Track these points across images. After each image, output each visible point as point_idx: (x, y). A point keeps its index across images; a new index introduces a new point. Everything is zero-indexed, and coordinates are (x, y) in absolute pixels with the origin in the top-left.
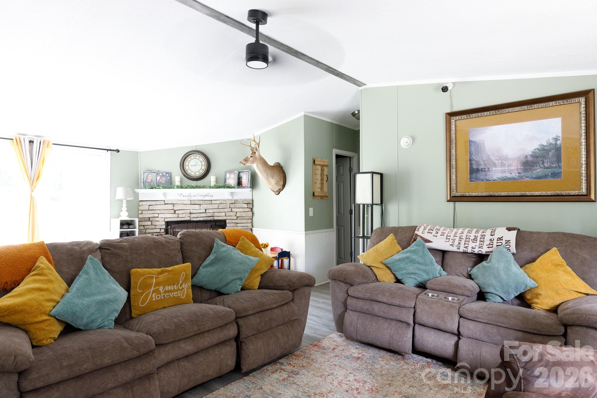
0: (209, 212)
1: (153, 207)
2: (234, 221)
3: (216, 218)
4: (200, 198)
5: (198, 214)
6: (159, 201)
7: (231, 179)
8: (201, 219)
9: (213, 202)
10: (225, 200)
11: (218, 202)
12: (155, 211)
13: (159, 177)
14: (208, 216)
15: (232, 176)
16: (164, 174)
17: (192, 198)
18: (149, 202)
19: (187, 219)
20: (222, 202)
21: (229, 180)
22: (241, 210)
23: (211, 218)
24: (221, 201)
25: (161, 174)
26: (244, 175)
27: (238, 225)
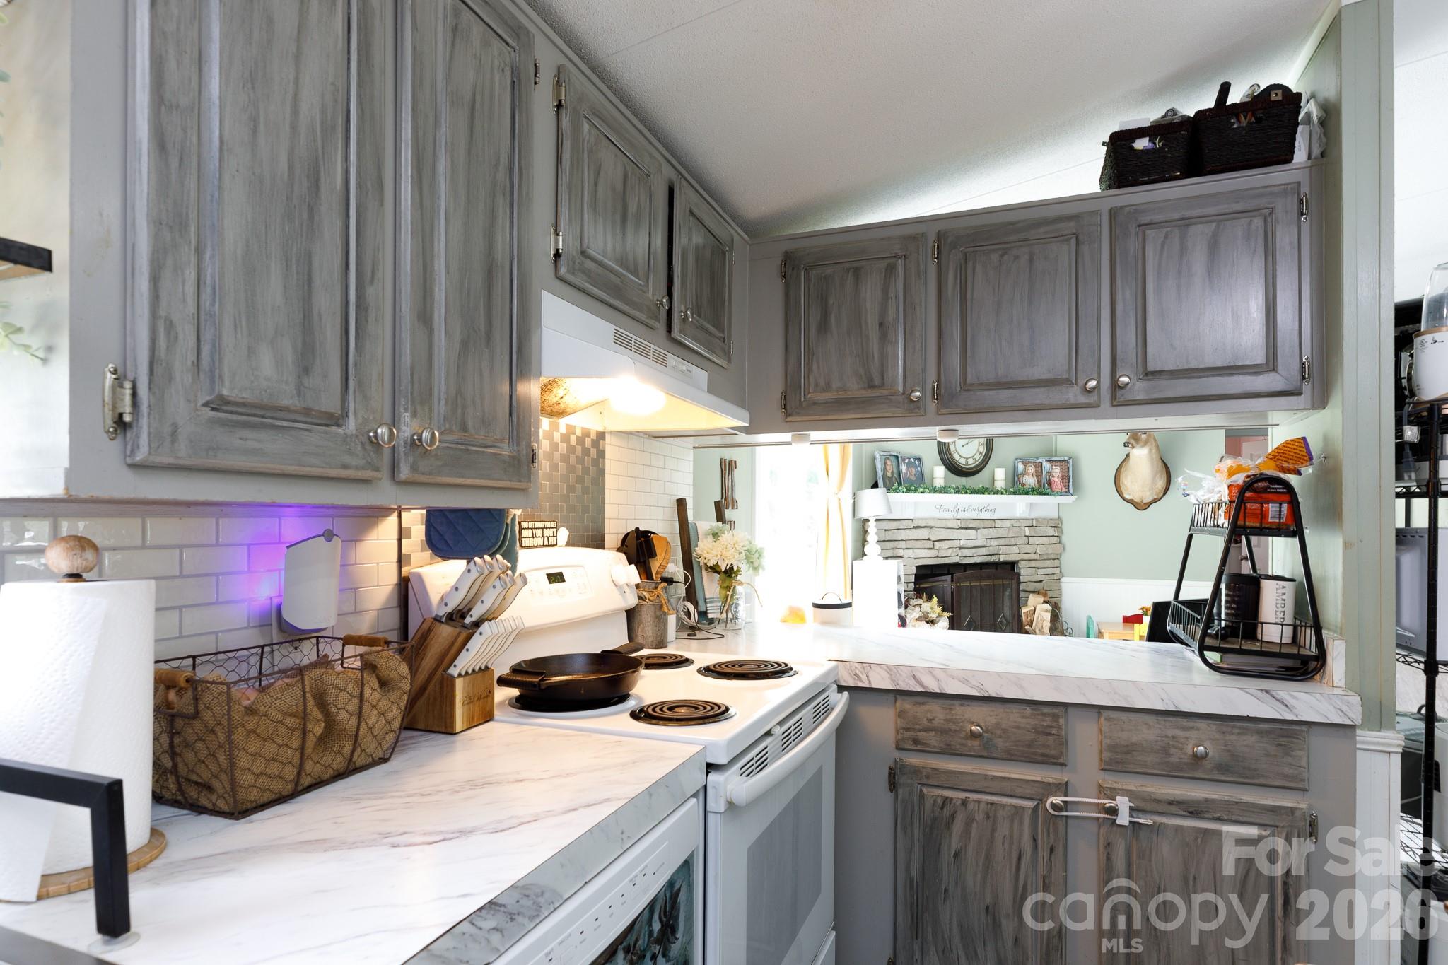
0: (992, 544)
1: (893, 533)
2: (1033, 564)
3: (1002, 558)
4: (975, 515)
5: (974, 550)
6: (902, 522)
7: (1029, 475)
8: (978, 560)
9: (998, 524)
10: (1018, 520)
11: (1008, 524)
12: (897, 543)
13: (905, 467)
14: (991, 553)
15: (1030, 468)
16: (912, 460)
17: (962, 515)
18: (885, 522)
19: (954, 561)
20: (1015, 523)
21: (1025, 476)
22: (1045, 540)
23: (993, 559)
24: (1013, 522)
25: (907, 461)
26: (1054, 467)
27: (1040, 571)
